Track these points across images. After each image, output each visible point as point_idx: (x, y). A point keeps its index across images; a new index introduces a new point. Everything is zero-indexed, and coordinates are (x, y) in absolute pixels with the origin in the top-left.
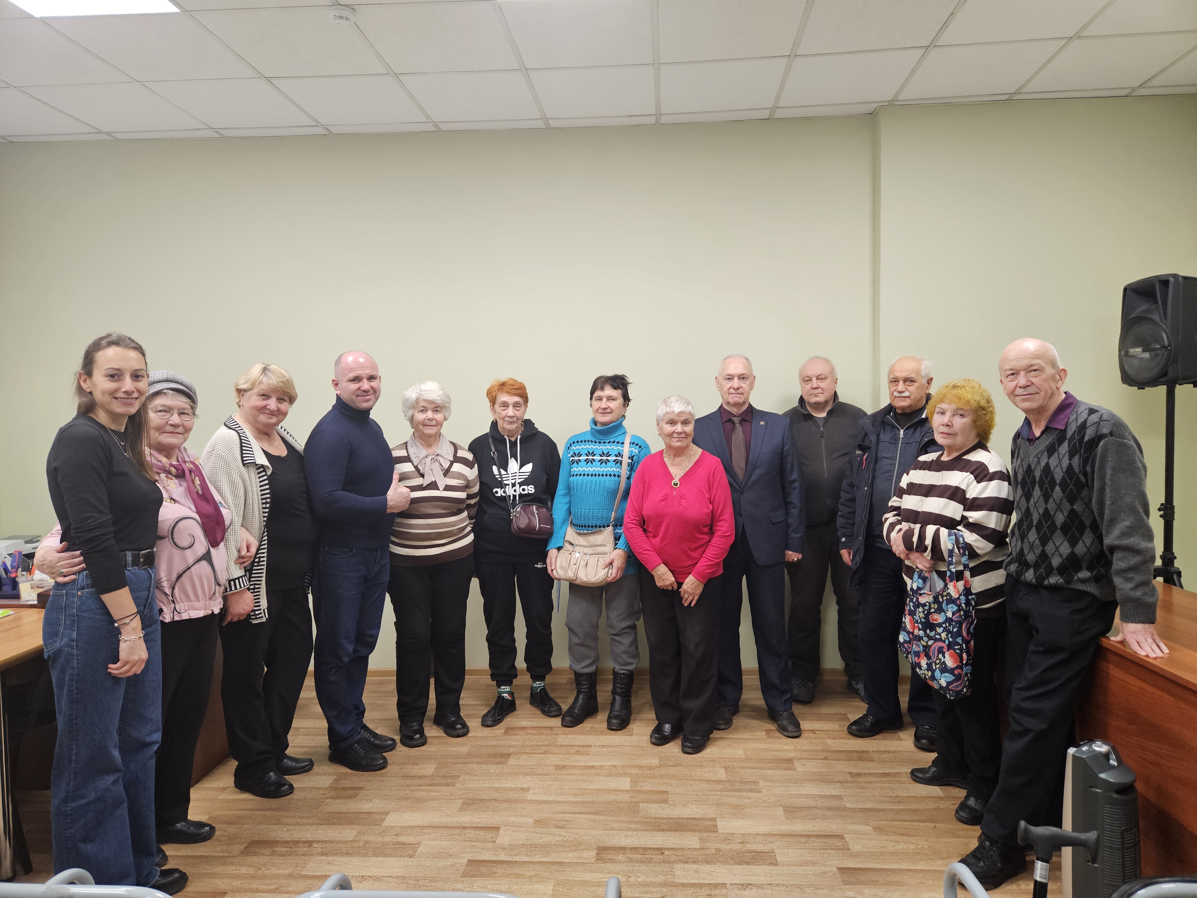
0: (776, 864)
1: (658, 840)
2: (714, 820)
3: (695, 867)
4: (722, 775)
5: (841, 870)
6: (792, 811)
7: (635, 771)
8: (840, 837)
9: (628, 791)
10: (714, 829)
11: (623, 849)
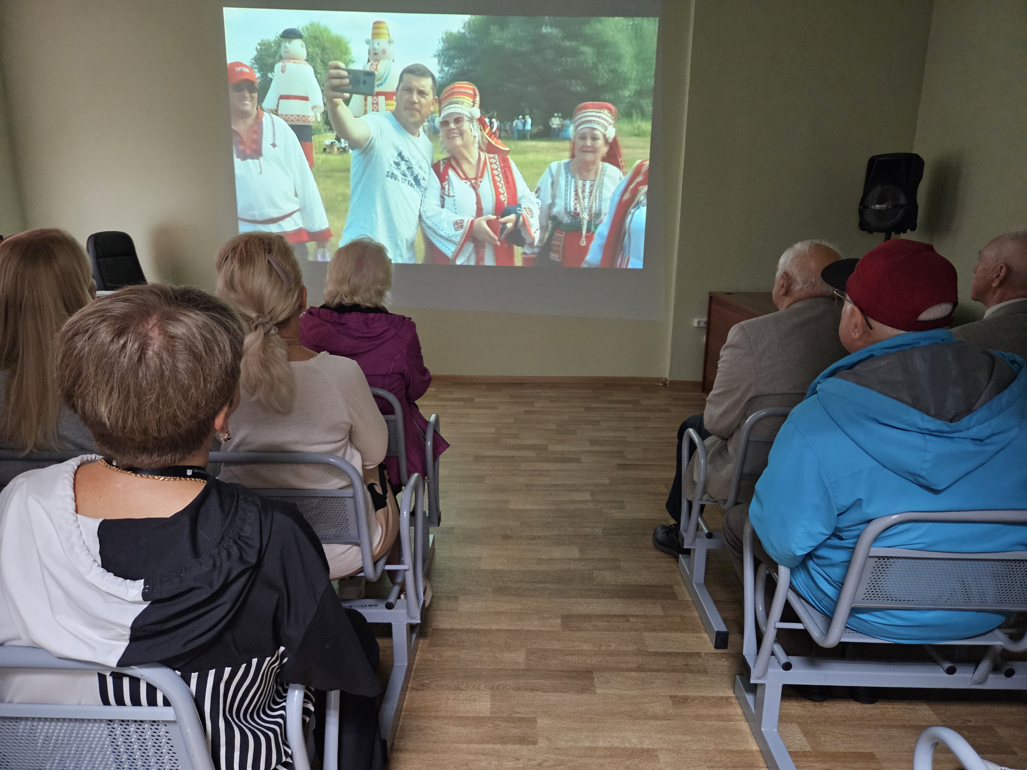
0: (582, 463)
1: (512, 453)
2: (546, 445)
3: (532, 464)
4: (554, 427)
5: (619, 465)
6: (594, 442)
7: (499, 425)
8: (621, 452)
9: (494, 434)
10: (546, 449)
11: (490, 457)
